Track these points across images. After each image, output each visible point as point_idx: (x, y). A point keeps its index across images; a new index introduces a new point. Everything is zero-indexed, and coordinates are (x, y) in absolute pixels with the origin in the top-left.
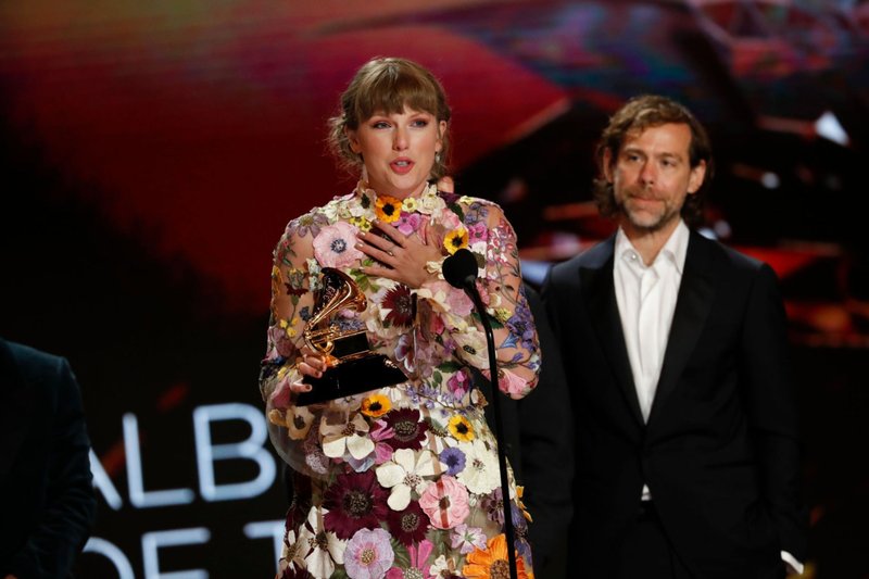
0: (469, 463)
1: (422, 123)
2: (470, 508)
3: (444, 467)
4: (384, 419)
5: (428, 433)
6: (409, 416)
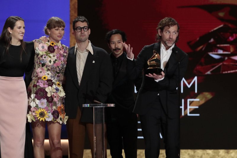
0: (59, 91)
2: (59, 99)
3: (56, 91)
4: (46, 80)
5: (54, 84)
6: (51, 81)
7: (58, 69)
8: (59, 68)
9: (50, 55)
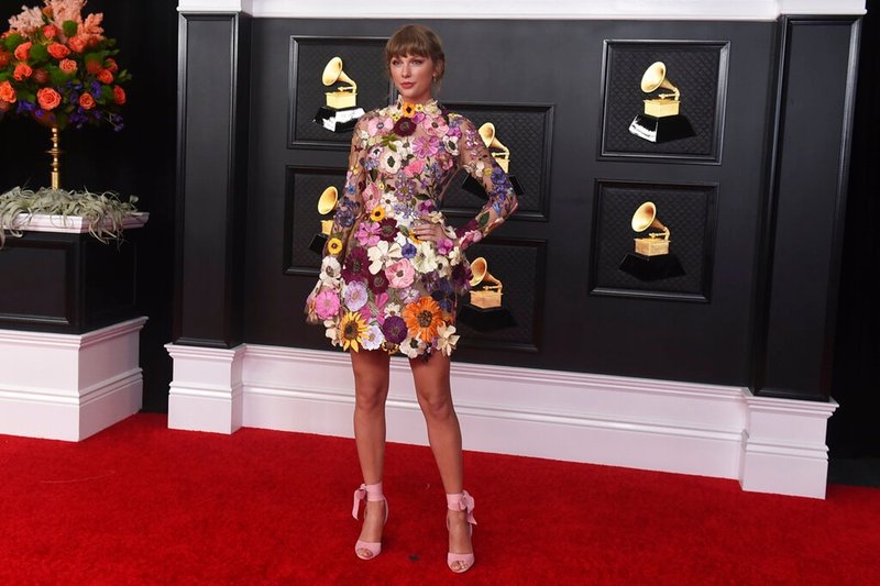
0: (418, 255)
1: (421, 62)
2: (415, 279)
4: (379, 222)
5: (399, 234)
6: (392, 222)
7: (419, 184)
8: (419, 180)
9: (394, 143)
